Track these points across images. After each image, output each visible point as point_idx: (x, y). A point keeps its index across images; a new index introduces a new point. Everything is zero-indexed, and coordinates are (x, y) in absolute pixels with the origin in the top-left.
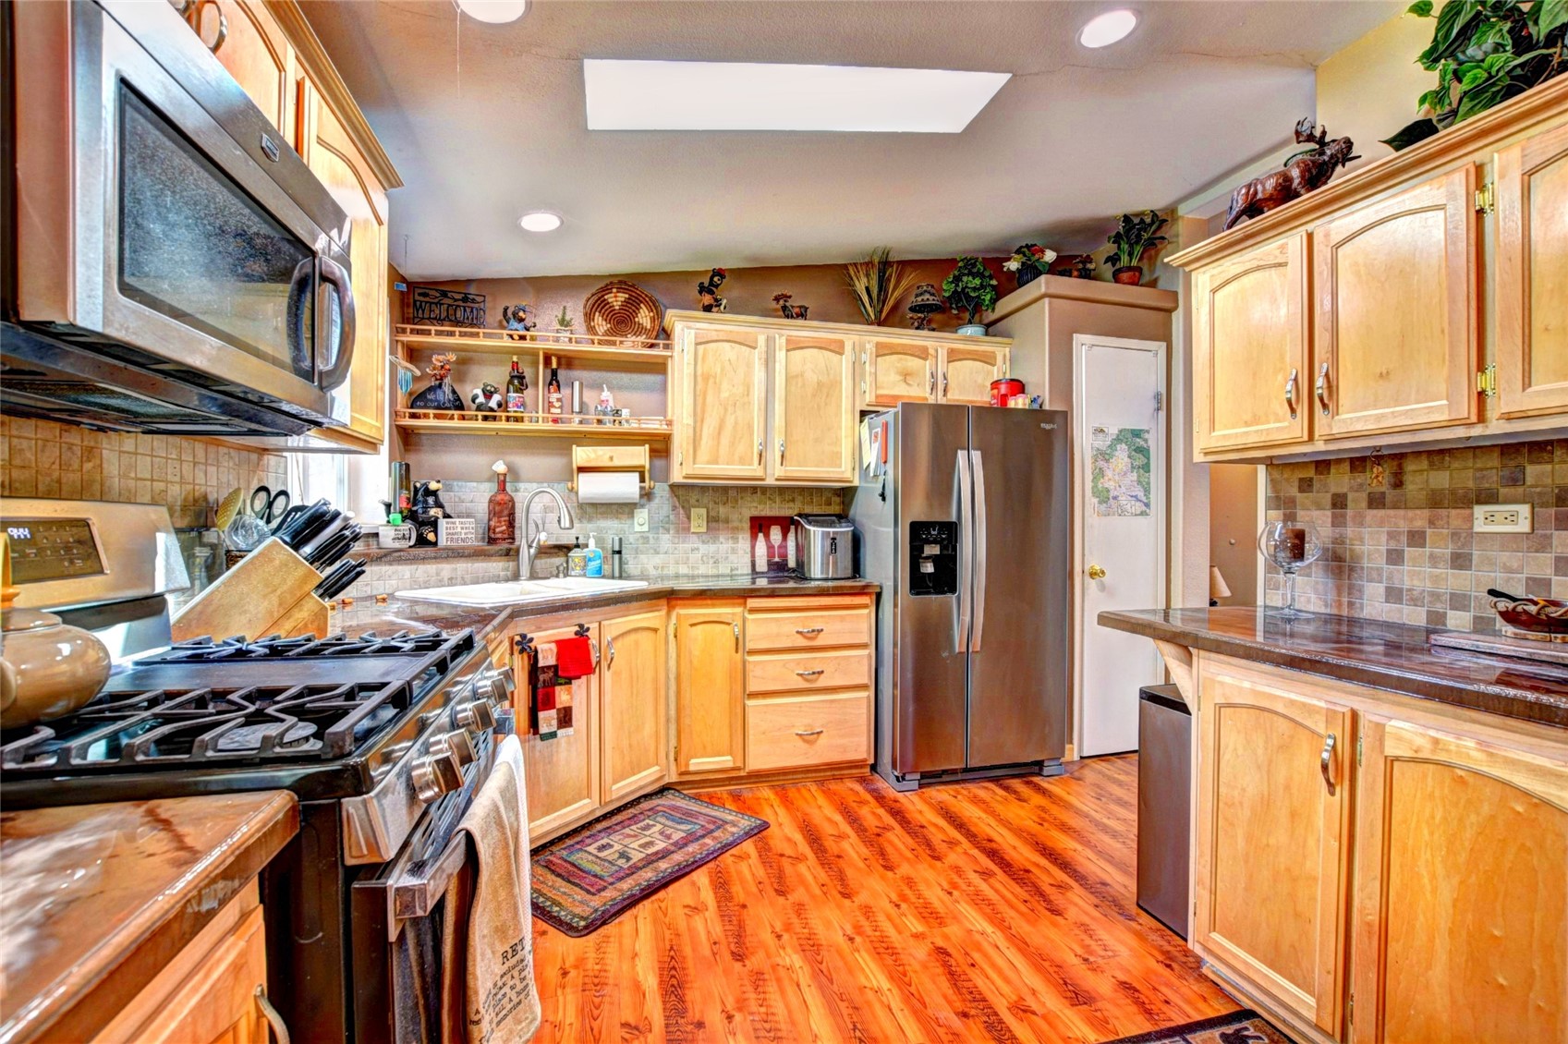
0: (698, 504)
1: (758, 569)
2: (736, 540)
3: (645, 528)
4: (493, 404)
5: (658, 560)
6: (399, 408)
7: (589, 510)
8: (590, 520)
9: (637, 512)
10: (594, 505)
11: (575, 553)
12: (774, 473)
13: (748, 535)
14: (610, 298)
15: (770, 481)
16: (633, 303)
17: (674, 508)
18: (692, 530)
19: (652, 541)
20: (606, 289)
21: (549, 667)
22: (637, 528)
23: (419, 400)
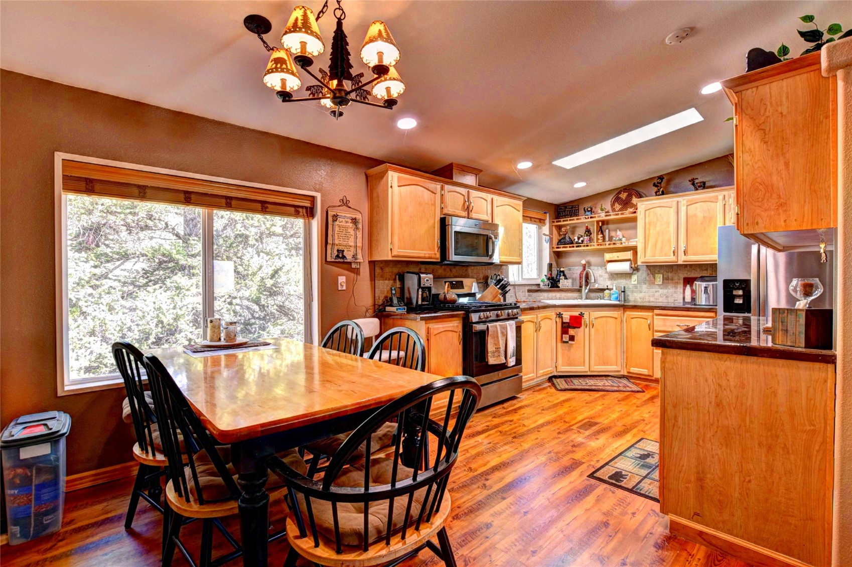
0: (659, 273)
1: (686, 300)
2: (677, 288)
3: (636, 283)
4: (580, 241)
5: (641, 295)
6: (554, 246)
7: (615, 276)
8: (615, 280)
9: (633, 276)
10: (617, 274)
11: (607, 292)
12: (682, 259)
13: (682, 286)
14: (621, 196)
15: (680, 262)
16: (630, 196)
17: (648, 275)
18: (656, 283)
19: (639, 288)
20: (619, 193)
21: (567, 323)
22: (633, 283)
23: (560, 242)
